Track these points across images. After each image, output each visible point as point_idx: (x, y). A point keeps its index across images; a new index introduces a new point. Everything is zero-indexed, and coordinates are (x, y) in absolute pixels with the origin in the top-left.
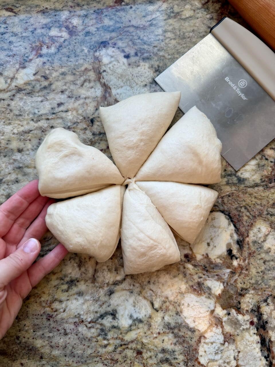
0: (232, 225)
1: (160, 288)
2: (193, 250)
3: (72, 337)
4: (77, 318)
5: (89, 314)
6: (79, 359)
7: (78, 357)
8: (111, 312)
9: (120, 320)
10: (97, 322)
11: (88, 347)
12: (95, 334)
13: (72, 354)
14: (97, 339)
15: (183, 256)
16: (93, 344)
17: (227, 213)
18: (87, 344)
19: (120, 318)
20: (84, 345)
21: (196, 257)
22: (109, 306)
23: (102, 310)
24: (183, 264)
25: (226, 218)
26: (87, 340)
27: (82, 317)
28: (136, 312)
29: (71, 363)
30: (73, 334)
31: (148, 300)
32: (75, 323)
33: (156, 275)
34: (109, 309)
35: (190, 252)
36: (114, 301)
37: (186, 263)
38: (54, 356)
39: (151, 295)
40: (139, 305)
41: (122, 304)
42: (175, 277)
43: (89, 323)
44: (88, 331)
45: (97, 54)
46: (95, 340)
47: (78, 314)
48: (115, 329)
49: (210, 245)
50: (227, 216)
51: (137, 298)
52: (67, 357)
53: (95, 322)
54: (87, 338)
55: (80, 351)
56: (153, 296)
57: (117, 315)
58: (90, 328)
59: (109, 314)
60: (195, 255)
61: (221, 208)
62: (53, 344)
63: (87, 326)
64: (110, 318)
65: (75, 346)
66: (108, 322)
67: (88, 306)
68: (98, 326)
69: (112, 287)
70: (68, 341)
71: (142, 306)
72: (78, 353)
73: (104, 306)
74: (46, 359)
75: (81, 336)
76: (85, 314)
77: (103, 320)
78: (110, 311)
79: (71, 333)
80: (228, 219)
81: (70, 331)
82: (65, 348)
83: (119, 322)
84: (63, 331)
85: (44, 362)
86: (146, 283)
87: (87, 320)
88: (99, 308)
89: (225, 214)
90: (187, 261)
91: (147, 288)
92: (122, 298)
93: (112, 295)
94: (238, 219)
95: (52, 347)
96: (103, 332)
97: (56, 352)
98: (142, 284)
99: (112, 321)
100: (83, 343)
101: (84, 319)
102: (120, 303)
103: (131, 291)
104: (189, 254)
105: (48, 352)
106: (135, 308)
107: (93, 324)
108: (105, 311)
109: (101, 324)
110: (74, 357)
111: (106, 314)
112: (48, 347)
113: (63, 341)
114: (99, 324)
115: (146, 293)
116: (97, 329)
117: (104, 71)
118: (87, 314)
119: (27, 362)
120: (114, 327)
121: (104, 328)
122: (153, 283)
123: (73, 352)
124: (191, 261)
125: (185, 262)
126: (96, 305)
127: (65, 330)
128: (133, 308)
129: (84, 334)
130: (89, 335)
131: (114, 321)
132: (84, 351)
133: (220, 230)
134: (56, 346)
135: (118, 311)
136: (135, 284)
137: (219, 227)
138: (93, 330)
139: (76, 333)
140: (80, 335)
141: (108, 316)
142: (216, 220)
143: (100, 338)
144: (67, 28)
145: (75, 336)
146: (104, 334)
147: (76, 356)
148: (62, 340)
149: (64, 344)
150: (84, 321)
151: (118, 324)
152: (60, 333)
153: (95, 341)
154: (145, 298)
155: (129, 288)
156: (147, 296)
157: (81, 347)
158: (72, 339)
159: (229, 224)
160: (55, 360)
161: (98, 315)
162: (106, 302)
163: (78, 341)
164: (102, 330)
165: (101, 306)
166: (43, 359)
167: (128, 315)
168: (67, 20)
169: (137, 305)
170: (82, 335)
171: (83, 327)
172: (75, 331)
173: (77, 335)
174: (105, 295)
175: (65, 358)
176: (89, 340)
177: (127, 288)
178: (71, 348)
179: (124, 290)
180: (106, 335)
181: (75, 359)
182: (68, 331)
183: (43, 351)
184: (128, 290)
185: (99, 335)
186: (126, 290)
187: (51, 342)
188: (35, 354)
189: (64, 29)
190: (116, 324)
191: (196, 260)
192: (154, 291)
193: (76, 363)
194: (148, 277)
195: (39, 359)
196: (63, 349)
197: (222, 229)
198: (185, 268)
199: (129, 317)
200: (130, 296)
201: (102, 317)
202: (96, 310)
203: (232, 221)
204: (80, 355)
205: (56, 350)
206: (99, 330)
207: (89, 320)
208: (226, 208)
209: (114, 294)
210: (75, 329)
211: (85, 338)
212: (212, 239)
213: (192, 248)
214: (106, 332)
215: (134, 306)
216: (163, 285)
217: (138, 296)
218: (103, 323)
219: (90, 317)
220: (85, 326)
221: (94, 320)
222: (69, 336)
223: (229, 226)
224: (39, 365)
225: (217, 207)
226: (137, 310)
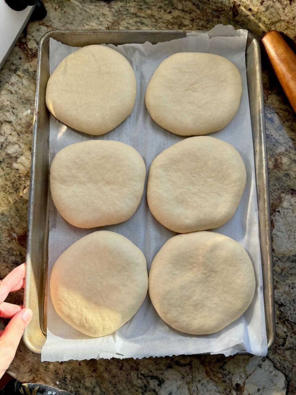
0: (286, 390)
1: (203, 391)
2: (245, 385)
3: (123, 374)
4: (136, 364)
5: (145, 368)
6: (117, 392)
7: (117, 390)
8: (161, 379)
9: (162, 390)
10: (147, 378)
11: (129, 389)
12: (139, 385)
13: (115, 385)
14: (138, 389)
15: (235, 384)
16: (133, 390)
17: (288, 380)
18: (129, 387)
19: (163, 388)
20: (127, 386)
21: (243, 392)
22: (161, 374)
23: (156, 373)
24: (231, 389)
25: (285, 382)
26: (131, 384)
27: (139, 366)
28: (176, 393)
29: (110, 390)
30: (125, 372)
31: (190, 392)
32: (132, 366)
33: (208, 381)
34: (161, 377)
35: (242, 385)
36: (168, 374)
37: (234, 390)
38: (103, 376)
39: (194, 391)
40: (181, 390)
41: (171, 380)
42: (219, 392)
43: (141, 374)
44: (136, 379)
45: (283, 195)
46: (136, 388)
47: (139, 363)
48: (154, 393)
49: (260, 391)
50: (286, 382)
51: (184, 384)
52: (110, 384)
53: (145, 377)
54: (132, 383)
55: (121, 388)
56: (195, 392)
57: (162, 385)
58: (139, 378)
59: (158, 380)
60: (244, 390)
61: (287, 373)
62: (108, 368)
63: (138, 375)
64: (157, 382)
65: (121, 381)
66: (153, 384)
67: (148, 363)
68: (145, 381)
69: (174, 364)
70: (119, 375)
71: (183, 393)
72: (120, 388)
73: (159, 372)
74: (97, 374)
75: (129, 379)
76: (143, 366)
77: (151, 380)
78: (159, 378)
79: (125, 371)
80: (286, 385)
81: (125, 369)
82: (114, 377)
83: (160, 390)
84: (121, 365)
85: (94, 375)
86: (197, 381)
87: (141, 371)
88: (155, 370)
89: (286, 379)
90: (235, 389)
91: (195, 384)
92: (174, 377)
93: (169, 369)
94: (293, 390)
95: (106, 369)
96: (145, 388)
97: (106, 375)
98: (194, 379)
99: (156, 385)
100: (128, 384)
101: (140, 369)
102: (170, 379)
103: (183, 377)
104: (241, 386)
105: (101, 371)
106: (177, 390)
107: (143, 377)
108: (156, 376)
109: (148, 382)
110: (115, 388)
111: (156, 378)
112: (104, 367)
113: (116, 372)
114: (147, 380)
115: (192, 386)
116: (143, 382)
117: (279, 211)
118: (144, 367)
119: (84, 366)
120: (154, 391)
121: (148, 386)
122: (202, 384)
123: (116, 384)
124: (238, 391)
125: (233, 388)
126: (154, 367)
127: (123, 366)
128: (176, 389)
129: (132, 378)
130: (135, 382)
131: (158, 387)
132: (124, 390)
133: (274, 387)
134: (109, 372)
135: (165, 383)
136: (189, 374)
137: (275, 385)
138: (140, 381)
139: (128, 374)
140: (129, 377)
141: (156, 381)
142: (277, 378)
143: (140, 390)
144: (276, 160)
145: (126, 375)
146: (145, 390)
147: (117, 389)
148: (115, 370)
149: (115, 374)
150: (139, 370)
151: (159, 391)
152: (118, 365)
153: (136, 390)
154: (189, 389)
155: (183, 374)
156: (191, 390)
157: (124, 385)
158: (122, 376)
159: (284, 389)
160: (102, 380)
161: (151, 374)
162: (162, 370)
163: (125, 380)
164: (145, 386)
165: (157, 370)
166: (95, 373)
167: (169, 391)
168: (280, 154)
169: (180, 389)
170: (131, 378)
171: (135, 374)
172: (128, 372)
173: (127, 375)
174: (165, 365)
175: (109, 384)
176: (133, 386)
177: (182, 373)
178: (117, 380)
179: (179, 372)
180: (146, 391)
181: (114, 390)
182: (124, 368)
183: (99, 366)
184: (183, 375)
185: (141, 388)
186: (181, 373)
187: (108, 366)
188: (92, 365)
189: (273, 159)
190: (157, 390)
191: (242, 393)
192: (198, 390)
193: (114, 393)
194: (202, 377)
195: (93, 370)
196: (112, 377)
197: (277, 388)
198: (230, 392)
199: (169, 393)
200: (180, 379)
201: (153, 377)
202: (152, 369)
203: (288, 388)
204: (119, 390)
205: (107, 374)
206: (143, 384)
207: (143, 372)
208: (290, 375)
209: (171, 369)
210: (129, 370)
211: (131, 382)
212: (264, 388)
213: (246, 383)
214: (147, 390)
215: (178, 389)
216: (207, 390)
217: (185, 384)
218: (150, 382)
219: (144, 371)
220: (137, 374)
221: (146, 375)
222: (122, 372)
223: (283, 389)
224: (90, 374)
225: (284, 369)
226: (178, 393)
